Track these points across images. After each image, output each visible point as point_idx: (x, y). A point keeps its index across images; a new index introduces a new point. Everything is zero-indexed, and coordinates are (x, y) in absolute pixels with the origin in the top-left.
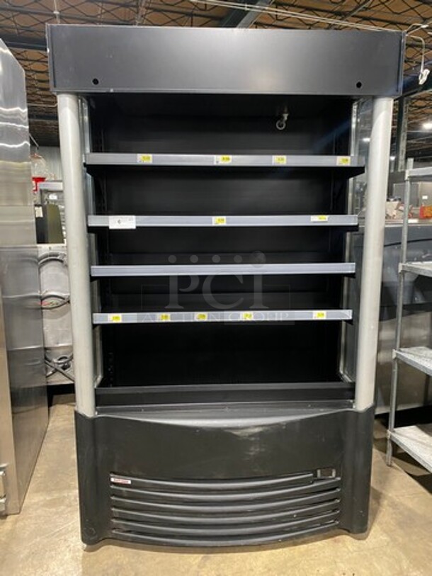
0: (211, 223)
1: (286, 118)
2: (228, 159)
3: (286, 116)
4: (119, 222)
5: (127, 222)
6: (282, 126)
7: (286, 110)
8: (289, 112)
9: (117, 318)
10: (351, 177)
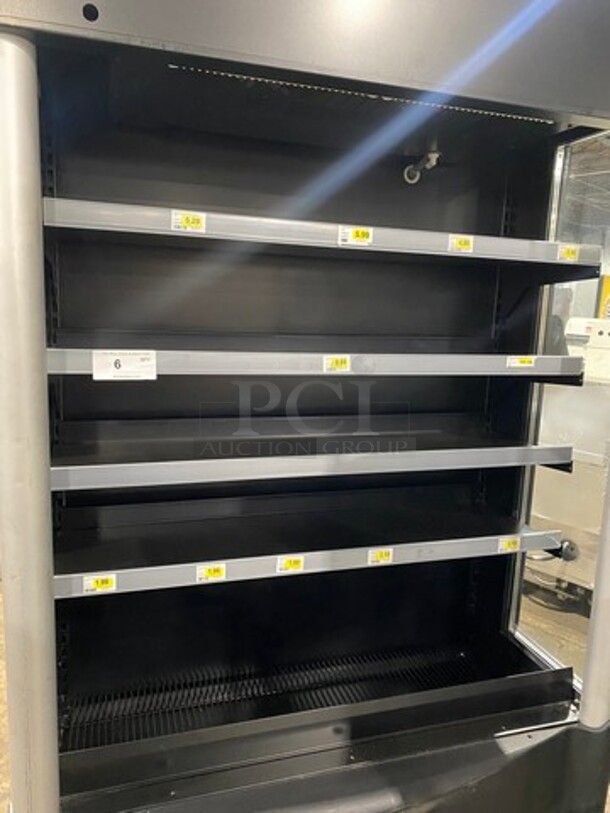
0: (321, 369)
1: (434, 162)
2: (366, 235)
3: (434, 158)
4: (117, 364)
5: (137, 365)
6: (415, 176)
7: (434, 147)
8: (439, 149)
9: (105, 582)
10: (547, 283)
